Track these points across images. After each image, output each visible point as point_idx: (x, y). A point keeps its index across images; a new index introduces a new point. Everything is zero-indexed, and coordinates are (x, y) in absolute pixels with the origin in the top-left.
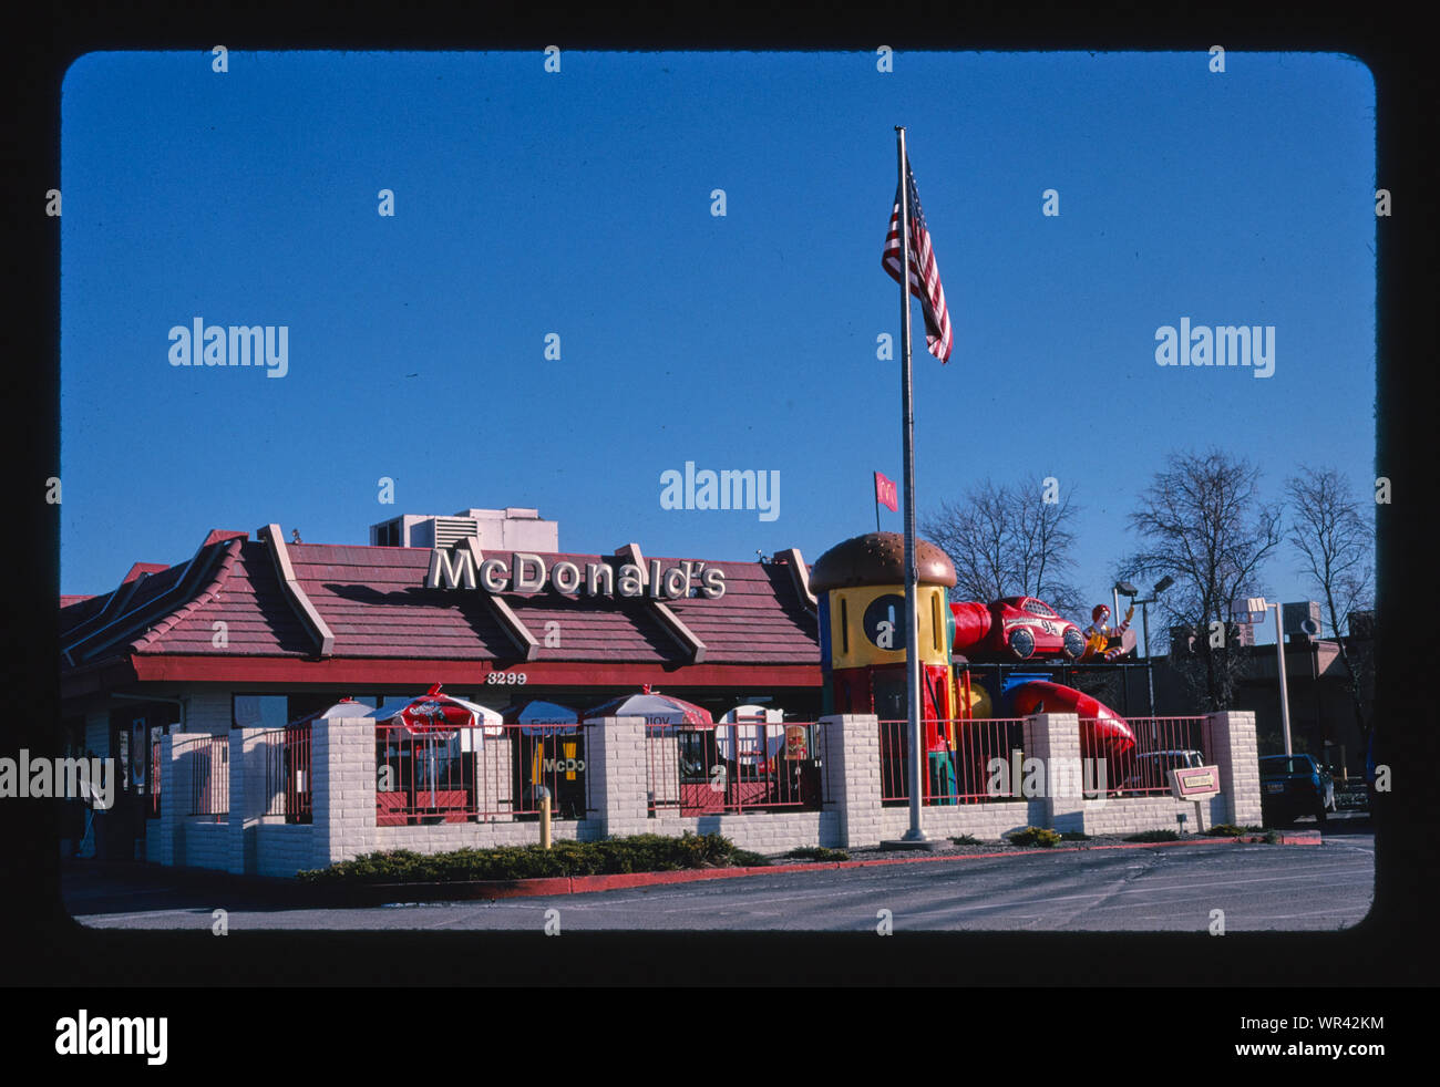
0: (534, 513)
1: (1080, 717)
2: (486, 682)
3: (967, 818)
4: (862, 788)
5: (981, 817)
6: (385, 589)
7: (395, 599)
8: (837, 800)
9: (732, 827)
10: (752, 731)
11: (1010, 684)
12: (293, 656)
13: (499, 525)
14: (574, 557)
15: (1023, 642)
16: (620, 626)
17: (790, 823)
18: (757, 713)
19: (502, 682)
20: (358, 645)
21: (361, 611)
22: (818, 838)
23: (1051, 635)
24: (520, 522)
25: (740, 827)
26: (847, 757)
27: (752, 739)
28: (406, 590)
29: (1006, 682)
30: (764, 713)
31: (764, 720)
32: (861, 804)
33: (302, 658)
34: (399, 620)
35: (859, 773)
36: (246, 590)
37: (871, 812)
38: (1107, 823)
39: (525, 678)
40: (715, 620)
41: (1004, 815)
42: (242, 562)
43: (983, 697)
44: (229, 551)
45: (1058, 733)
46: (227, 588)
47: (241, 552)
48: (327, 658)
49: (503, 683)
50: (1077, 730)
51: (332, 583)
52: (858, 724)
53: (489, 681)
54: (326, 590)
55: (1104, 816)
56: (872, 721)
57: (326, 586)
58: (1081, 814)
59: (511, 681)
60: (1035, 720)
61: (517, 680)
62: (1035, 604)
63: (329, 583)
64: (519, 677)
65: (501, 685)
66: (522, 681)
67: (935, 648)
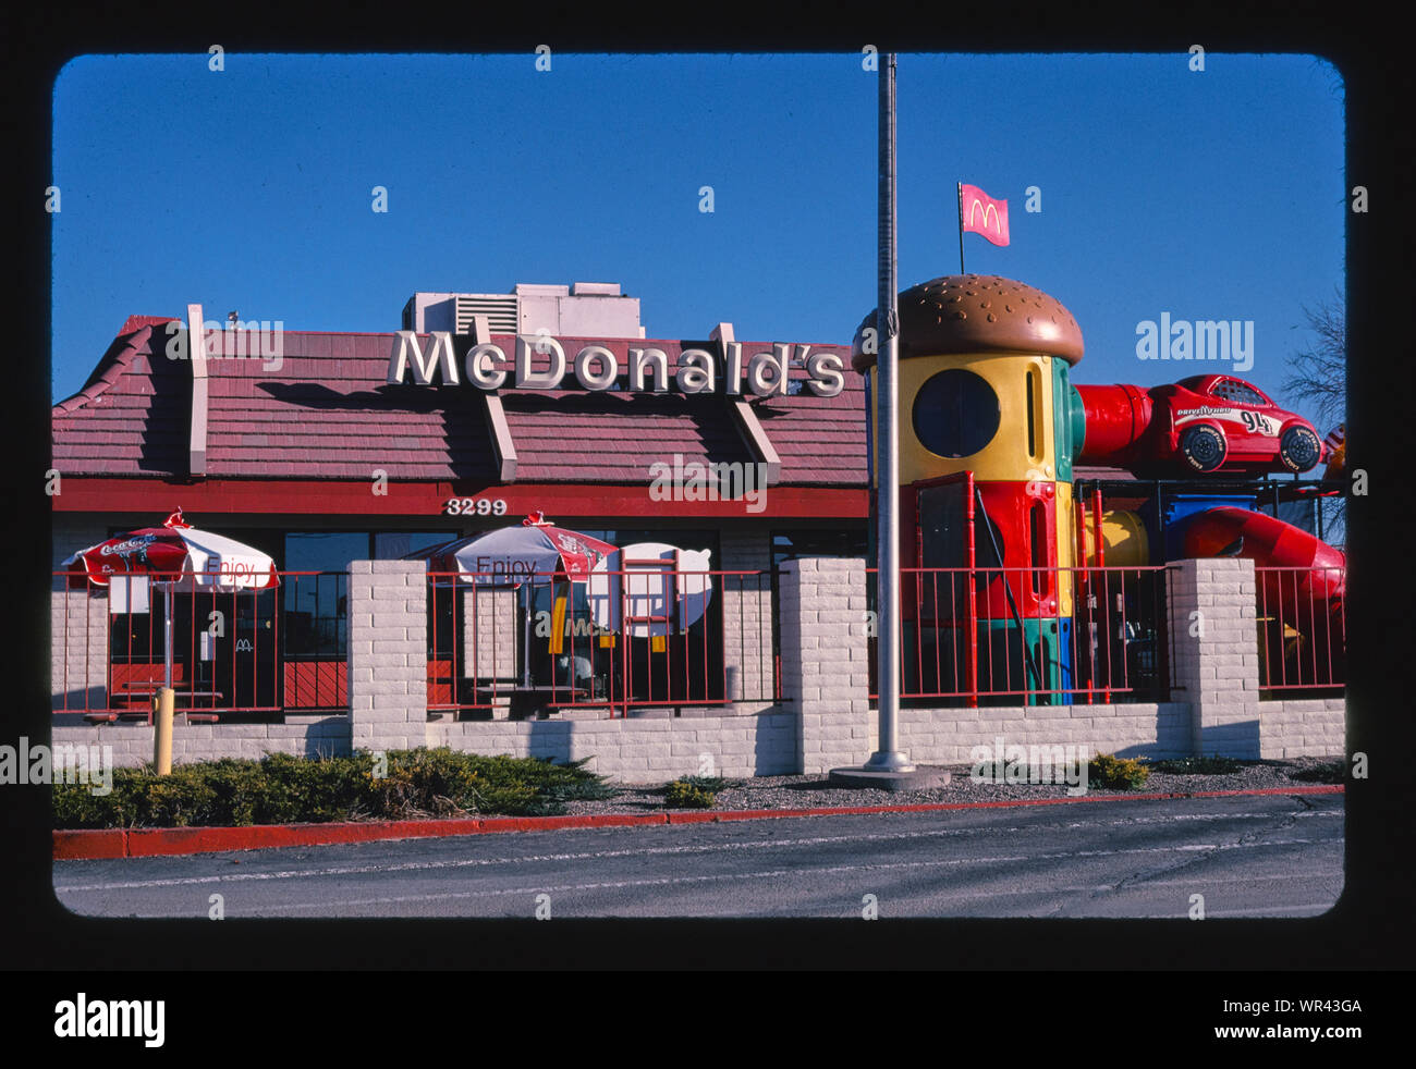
0: (614, 288)
1: (1257, 565)
2: (445, 511)
3: (1041, 728)
4: (831, 679)
5: (1065, 726)
6: (346, 389)
7: (358, 401)
8: (793, 697)
9: (593, 738)
10: (656, 584)
11: (1178, 512)
12: (151, 477)
13: (554, 304)
14: (607, 340)
15: (1208, 445)
16: (679, 434)
17: (702, 733)
18: (662, 555)
19: (468, 512)
20: (257, 461)
21: (295, 417)
22: (753, 758)
23: (1258, 434)
24: (583, 299)
25: (607, 737)
26: (805, 627)
27: (654, 597)
28: (376, 389)
29: (1173, 509)
30: (674, 555)
31: (674, 566)
32: (830, 705)
33: (165, 479)
34: (346, 429)
35: (826, 654)
36: (143, 391)
37: (850, 718)
38: (1311, 740)
39: (504, 506)
40: (834, 426)
41: (1111, 725)
42: (149, 356)
43: (1133, 533)
44: (131, 342)
45: (1217, 592)
46: (115, 390)
47: (149, 341)
48: (199, 479)
49: (471, 513)
50: (1252, 586)
51: (271, 381)
52: (827, 575)
53: (450, 511)
54: (257, 389)
55: (1306, 728)
56: (857, 569)
57: (263, 386)
58: (1256, 724)
59: (484, 510)
60: (1180, 568)
61: (493, 508)
62: (1235, 387)
63: (267, 381)
64: (495, 505)
65: (467, 515)
66: (500, 511)
67: (1032, 454)
